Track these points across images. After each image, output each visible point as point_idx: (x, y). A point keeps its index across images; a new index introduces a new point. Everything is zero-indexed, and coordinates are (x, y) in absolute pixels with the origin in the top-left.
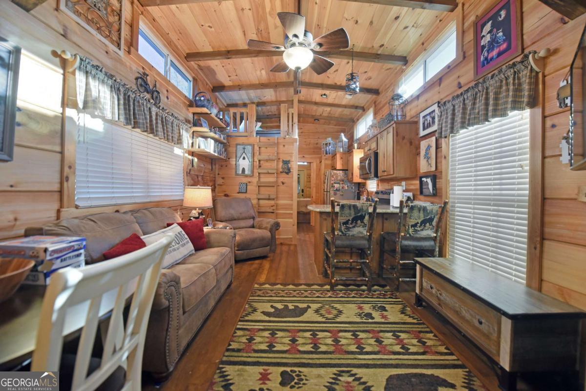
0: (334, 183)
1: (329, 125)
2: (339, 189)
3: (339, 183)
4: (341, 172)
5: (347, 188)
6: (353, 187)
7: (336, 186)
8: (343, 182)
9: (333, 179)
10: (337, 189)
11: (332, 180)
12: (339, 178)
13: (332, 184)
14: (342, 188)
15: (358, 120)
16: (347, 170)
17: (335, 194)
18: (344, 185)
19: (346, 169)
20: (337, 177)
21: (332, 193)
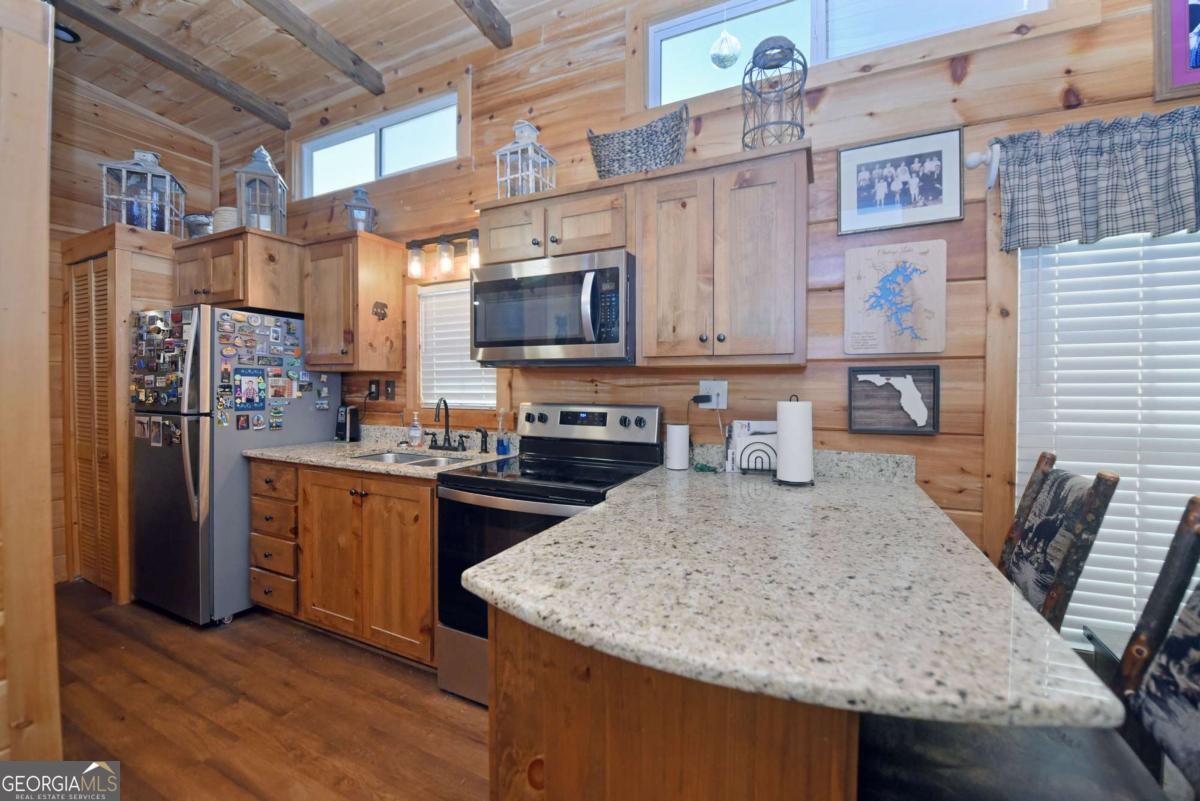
0: (237, 371)
1: (123, 94)
2: (262, 400)
3: (261, 374)
4: (269, 320)
5: (296, 394)
6: (325, 390)
7: (248, 384)
8: (278, 370)
9: (229, 351)
10: (250, 401)
11: (226, 358)
12: (260, 349)
13: (226, 375)
14: (277, 394)
15: (325, 122)
16: (300, 316)
17: (243, 424)
18: (281, 382)
19: (294, 309)
20: (249, 346)
21: (227, 419)
